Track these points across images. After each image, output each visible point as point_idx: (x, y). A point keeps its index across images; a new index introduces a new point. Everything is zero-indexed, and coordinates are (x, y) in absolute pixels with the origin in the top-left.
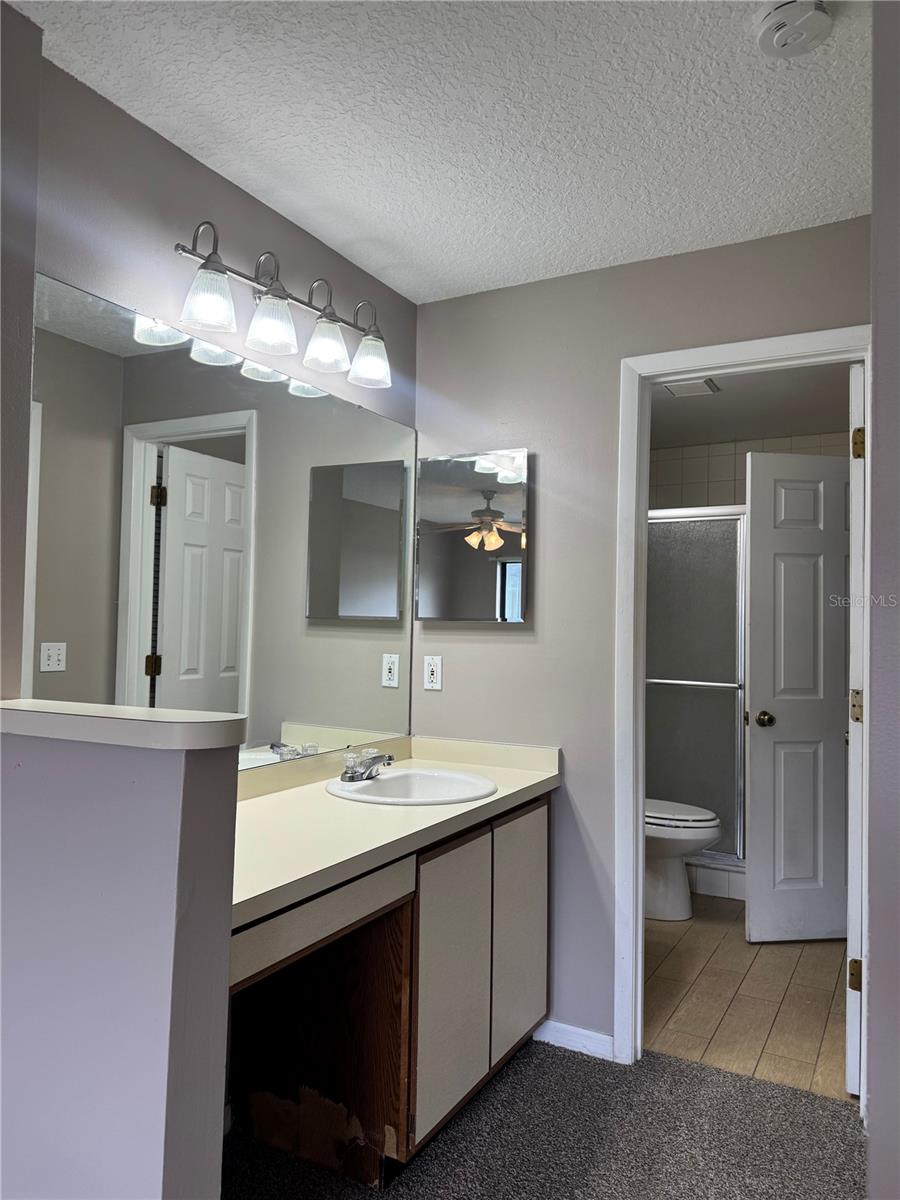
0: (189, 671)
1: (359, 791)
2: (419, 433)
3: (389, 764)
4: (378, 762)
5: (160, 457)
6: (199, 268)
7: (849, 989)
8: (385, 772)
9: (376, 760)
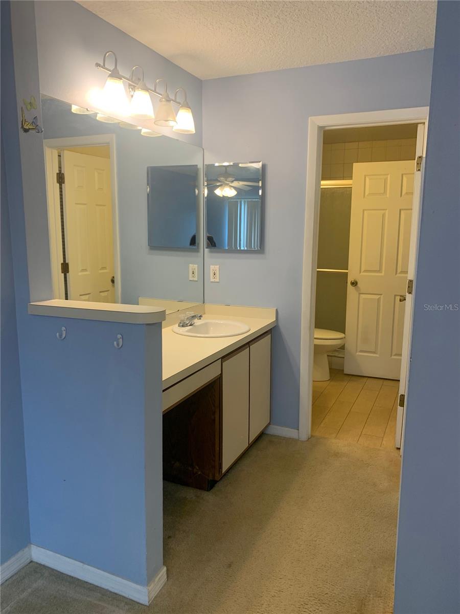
0: (83, 270)
1: (187, 331)
2: (205, 151)
3: (200, 319)
4: (195, 318)
5: (59, 156)
6: (108, 77)
7: (399, 406)
8: (197, 322)
9: (194, 317)
